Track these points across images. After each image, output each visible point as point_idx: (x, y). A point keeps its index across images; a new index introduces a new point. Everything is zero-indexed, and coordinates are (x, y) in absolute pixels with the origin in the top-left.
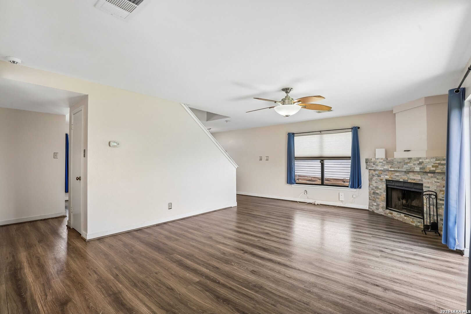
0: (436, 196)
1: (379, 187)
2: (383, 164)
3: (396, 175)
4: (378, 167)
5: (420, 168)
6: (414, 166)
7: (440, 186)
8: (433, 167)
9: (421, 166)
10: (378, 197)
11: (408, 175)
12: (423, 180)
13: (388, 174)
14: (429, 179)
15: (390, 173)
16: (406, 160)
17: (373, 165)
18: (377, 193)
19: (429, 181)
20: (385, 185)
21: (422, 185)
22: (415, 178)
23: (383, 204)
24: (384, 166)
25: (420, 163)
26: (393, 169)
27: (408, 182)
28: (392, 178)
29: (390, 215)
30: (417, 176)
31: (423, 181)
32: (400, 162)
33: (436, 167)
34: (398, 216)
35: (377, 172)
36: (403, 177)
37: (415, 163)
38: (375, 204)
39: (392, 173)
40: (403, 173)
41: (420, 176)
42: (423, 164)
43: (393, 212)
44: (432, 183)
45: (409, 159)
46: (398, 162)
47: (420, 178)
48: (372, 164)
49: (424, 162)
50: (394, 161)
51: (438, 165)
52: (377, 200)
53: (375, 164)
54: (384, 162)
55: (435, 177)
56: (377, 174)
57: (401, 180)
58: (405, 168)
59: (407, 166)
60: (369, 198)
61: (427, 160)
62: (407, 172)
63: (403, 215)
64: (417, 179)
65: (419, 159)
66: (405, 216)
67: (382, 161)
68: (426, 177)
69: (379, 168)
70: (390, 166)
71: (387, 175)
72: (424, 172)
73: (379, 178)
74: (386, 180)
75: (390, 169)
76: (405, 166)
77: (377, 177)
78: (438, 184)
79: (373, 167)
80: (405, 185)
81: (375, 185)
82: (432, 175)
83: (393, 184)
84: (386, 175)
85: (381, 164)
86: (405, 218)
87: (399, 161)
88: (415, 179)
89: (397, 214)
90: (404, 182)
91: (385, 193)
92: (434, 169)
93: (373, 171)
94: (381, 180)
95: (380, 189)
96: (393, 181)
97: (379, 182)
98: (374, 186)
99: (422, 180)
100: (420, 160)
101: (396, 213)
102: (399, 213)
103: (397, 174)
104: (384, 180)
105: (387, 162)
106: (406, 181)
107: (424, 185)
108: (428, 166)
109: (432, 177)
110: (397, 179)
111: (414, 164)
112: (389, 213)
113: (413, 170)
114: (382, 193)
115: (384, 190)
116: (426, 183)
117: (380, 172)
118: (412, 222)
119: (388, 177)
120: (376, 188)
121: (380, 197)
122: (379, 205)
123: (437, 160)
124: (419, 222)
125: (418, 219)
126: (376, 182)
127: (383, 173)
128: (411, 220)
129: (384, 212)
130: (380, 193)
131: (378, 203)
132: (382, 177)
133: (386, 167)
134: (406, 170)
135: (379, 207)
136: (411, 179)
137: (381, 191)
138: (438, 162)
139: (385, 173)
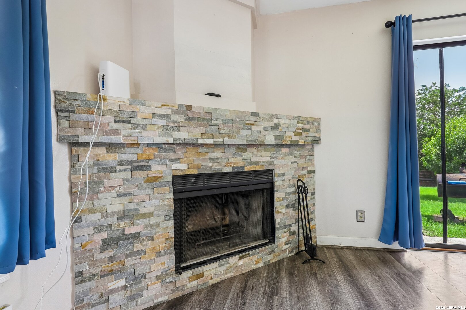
1: (142, 210)
2: (171, 124)
3: (210, 159)
4: (145, 133)
5: (276, 137)
6: (264, 133)
7: (298, 169)
8: (295, 134)
9: (277, 133)
10: (138, 247)
11: (245, 154)
12: (273, 161)
13: (182, 156)
14: (283, 158)
15: (195, 152)
16: (247, 118)
17: (115, 126)
18: (136, 236)
19: (283, 162)
20: (171, 196)
21: (272, 172)
22: (262, 159)
23: (164, 264)
24: (177, 128)
25: (276, 127)
26: (210, 141)
27: (245, 170)
28: (198, 168)
29: (195, 283)
30: (264, 154)
31: (274, 164)
32: (232, 122)
34: (223, 268)
35: (129, 155)
36: (232, 160)
37: (267, 124)
38: (122, 282)
39: (198, 154)
40: (233, 150)
41: (269, 154)
42: (280, 128)
44: (288, 165)
45: (253, 114)
46: (225, 121)
47: (268, 159)
48: (109, 120)
49: (281, 125)
50: (214, 117)
51: (301, 131)
52: (130, 262)
53: (129, 122)
54: (175, 117)
55: (292, 154)
56: (130, 163)
57: (229, 169)
58: (243, 136)
59: (248, 132)
60: (79, 274)
61: (287, 122)
62: (243, 147)
63: (233, 260)
64: (264, 162)
65: (272, 117)
66: (240, 258)
67: (167, 111)
68: (279, 154)
70: (203, 130)
71: (177, 161)
72: (276, 146)
73: (142, 174)
74: (175, 177)
75: (201, 141)
76: (244, 132)
77: (128, 175)
78: (295, 165)
79: (115, 132)
81: (116, 205)
82: (287, 150)
83: (200, 185)
84: (173, 161)
85: (163, 122)
86: (241, 262)
87: (229, 118)
88: (257, 163)
89: (220, 266)
90: (236, 174)
91: (171, 223)
92: (297, 138)
93: (102, 151)
94: (155, 179)
95: (151, 214)
96: (199, 176)
97: (141, 187)
98: (114, 213)
99: (272, 163)
100: (276, 121)
101: (215, 265)
102: (222, 262)
103: (215, 155)
104: (170, 179)
105: (189, 119)
106: (240, 170)
107: (276, 172)
108: (288, 134)
110: (215, 167)
111: (265, 129)
112: (191, 279)
113: (263, 142)
114: (158, 226)
115: (166, 213)
116: (279, 167)
117: (149, 151)
118: (257, 262)
119: (180, 168)
120: (123, 216)
121: (148, 245)
122: (143, 276)
123: (299, 123)
124: (270, 253)
125: (268, 248)
126: (126, 192)
127: (164, 155)
128: (255, 258)
129: (172, 287)
130: (148, 231)
131: (139, 271)
132: (157, 169)
133: (184, 135)
134: (248, 141)
135: (144, 283)
136: (252, 163)
137: (153, 221)
138: (301, 126)
139: (172, 155)
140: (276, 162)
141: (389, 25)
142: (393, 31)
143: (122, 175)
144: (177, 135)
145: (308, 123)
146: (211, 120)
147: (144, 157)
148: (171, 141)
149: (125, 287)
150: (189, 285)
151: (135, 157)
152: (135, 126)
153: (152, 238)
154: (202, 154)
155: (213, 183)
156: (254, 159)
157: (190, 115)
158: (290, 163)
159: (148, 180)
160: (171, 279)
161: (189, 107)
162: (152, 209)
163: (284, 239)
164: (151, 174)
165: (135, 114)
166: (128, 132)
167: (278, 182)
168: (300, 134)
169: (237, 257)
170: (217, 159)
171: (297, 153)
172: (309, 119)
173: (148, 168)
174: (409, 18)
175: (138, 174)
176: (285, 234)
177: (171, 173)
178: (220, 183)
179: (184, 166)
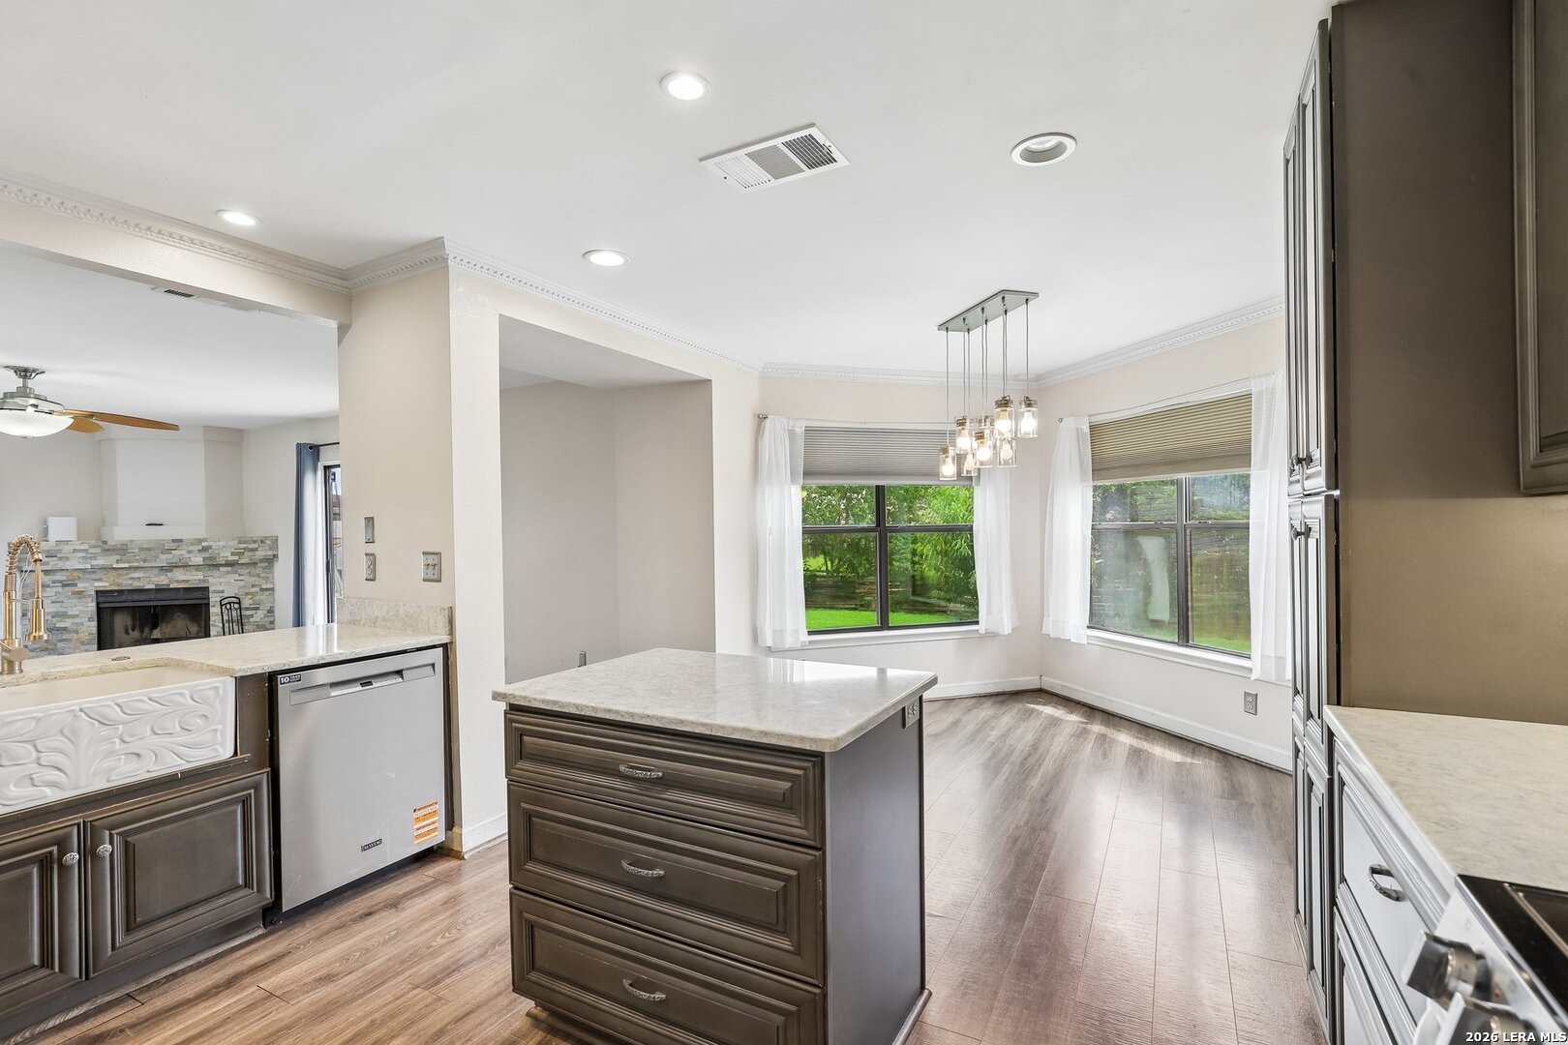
0: (239, 603)
1: (70, 613)
2: (88, 556)
3: (132, 578)
4: (67, 563)
5: (204, 559)
6: (188, 556)
7: (245, 587)
8: (233, 554)
9: (207, 555)
10: (66, 636)
11: (169, 575)
12: (208, 580)
13: (102, 577)
14: (222, 576)
15: (113, 573)
16: (166, 545)
17: (46, 559)
18: (65, 629)
19: (222, 580)
20: (94, 604)
21: (206, 589)
22: (190, 578)
24: (93, 558)
25: (205, 549)
26: (127, 565)
27: (170, 587)
28: (118, 585)
30: (195, 573)
31: (208, 582)
32: (149, 549)
33: (240, 554)
35: (59, 577)
36: (153, 579)
37: (191, 548)
40: (157, 571)
41: (201, 573)
42: (210, 550)
44: (229, 583)
45: (174, 541)
46: (141, 549)
47: (201, 577)
49: (213, 547)
51: (243, 551)
53: (55, 556)
54: (92, 550)
55: (236, 573)
56: (61, 582)
57: (150, 587)
58: (163, 560)
59: (169, 556)
61: (221, 543)
62: (170, 568)
64: (195, 580)
65: (200, 541)
67: (83, 547)
68: (216, 573)
69: (74, 564)
70: (119, 557)
71: (99, 580)
72: (213, 565)
73: (70, 589)
74: (97, 592)
75: (118, 566)
76: (163, 557)
77: (60, 589)
78: (242, 583)
80: (159, 596)
81: (51, 608)
82: (230, 569)
83: (123, 598)
84: (96, 580)
85: (83, 554)
87: (146, 546)
88: (188, 581)
90: (159, 590)
91: (94, 624)
92: (236, 558)
93: (42, 574)
94: (81, 592)
95: (76, 616)
96: (121, 592)
97: (69, 598)
99: (206, 581)
100: (204, 544)
103: (136, 575)
104: (93, 593)
105: (105, 550)
106: (165, 587)
107: (211, 589)
108: (222, 554)
109: (228, 573)
110: (137, 585)
111: (189, 552)
114: (83, 624)
115: (90, 616)
116: (215, 585)
117: (76, 574)
119: (104, 585)
120: (56, 615)
123: (239, 543)
126: (59, 600)
127: (88, 576)
130: (78, 626)
132: (81, 586)
133: (101, 561)
134: (171, 563)
136: (177, 581)
137: (77, 620)
139: (94, 576)
140: (211, 579)
143: (55, 589)
144: (94, 562)
145: (255, 542)
146: (126, 550)
147: (71, 578)
148: (91, 567)
151: (64, 578)
152: (60, 559)
153: (77, 632)
154: (121, 575)
155: (137, 597)
156: (182, 578)
157: (106, 547)
158: (233, 581)
159: (74, 593)
161: (105, 542)
162: (78, 613)
164: (76, 589)
166: (58, 563)
167: (214, 599)
170: (140, 578)
171: (245, 571)
173: (75, 585)
175: (67, 589)
177: (94, 589)
178: (144, 597)
179: (107, 584)
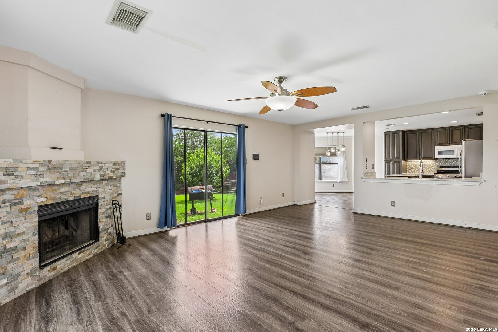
1: (18, 231)
2: (39, 173)
3: (60, 193)
4: (23, 181)
5: (100, 175)
6: (93, 173)
7: (112, 193)
8: (111, 172)
9: (101, 172)
10: (15, 256)
11: (81, 188)
12: (98, 190)
13: (43, 193)
14: (103, 188)
15: (49, 190)
16: (84, 165)
17: (4, 178)
18: (14, 249)
20: (37, 219)
23: (32, 264)
24: (42, 176)
25: (101, 169)
26: (63, 182)
27: (81, 197)
28: (53, 199)
29: (53, 273)
30: (93, 186)
31: (98, 192)
32: (75, 168)
34: (69, 262)
35: (9, 196)
36: (73, 192)
37: (95, 168)
38: (5, 281)
40: (74, 186)
41: (95, 186)
42: (103, 169)
43: (58, 263)
45: (87, 162)
46: (71, 168)
47: (95, 189)
49: (103, 167)
50: (65, 166)
51: (115, 170)
52: (10, 267)
53: (13, 174)
54: (41, 169)
55: (109, 185)
56: (9, 201)
57: (72, 198)
58: (81, 177)
59: (84, 174)
61: (107, 165)
62: (81, 183)
63: (75, 256)
64: (93, 191)
66: (79, 253)
67: (36, 165)
68: (101, 185)
69: (27, 182)
70: (58, 175)
71: (40, 196)
72: (102, 180)
73: (18, 207)
74: (39, 207)
75: (57, 182)
76: (82, 174)
77: (9, 209)
78: (111, 191)
79: (4, 182)
83: (54, 210)
84: (38, 196)
85: (33, 172)
86: (80, 256)
87: (73, 166)
88: (89, 192)
89: (67, 260)
90: (76, 201)
91: (36, 237)
92: (112, 174)
94: (26, 210)
95: (24, 233)
96: (53, 205)
97: (17, 216)
99: (97, 191)
100: (100, 165)
101: (64, 260)
102: (68, 257)
103: (63, 190)
104: (36, 209)
105: (50, 169)
106: (78, 198)
107: (100, 196)
108: (107, 172)
109: (106, 185)
110: (64, 198)
111: (94, 171)
112: (49, 271)
113: (93, 179)
114: (28, 240)
115: (33, 231)
116: (101, 193)
117: (23, 192)
118: (89, 254)
119: (42, 200)
120: (6, 236)
121: (22, 253)
122: (19, 274)
123: (113, 165)
124: (96, 248)
125: (95, 245)
126: (7, 220)
127: (32, 193)
128: (88, 252)
129: (38, 278)
130: (22, 245)
131: (16, 272)
132: (27, 203)
133: (46, 179)
134: (84, 179)
135: (19, 279)
136: (85, 193)
137: (25, 237)
138: (115, 167)
139: (37, 193)
140: (100, 190)
141: (163, 115)
142: (164, 118)
143: (5, 210)
144: (42, 180)
145: (119, 164)
146: (63, 168)
147: (19, 196)
148: (39, 184)
149: (6, 284)
150: (48, 276)
151: (13, 197)
152: (16, 177)
153: (25, 249)
154: (55, 190)
155: (61, 208)
156: (87, 190)
157: (50, 166)
158: (108, 190)
159: (21, 211)
160: (37, 273)
161: (50, 162)
162: (24, 230)
163: (105, 238)
164: (24, 207)
165: (16, 169)
166: (12, 181)
167: (100, 203)
168: (114, 172)
169: (77, 253)
170: (65, 192)
171: (111, 183)
172: (119, 162)
173: (22, 202)
174: (171, 115)
175: (15, 207)
176: (105, 235)
177: (37, 205)
178: (66, 207)
179: (44, 199)
